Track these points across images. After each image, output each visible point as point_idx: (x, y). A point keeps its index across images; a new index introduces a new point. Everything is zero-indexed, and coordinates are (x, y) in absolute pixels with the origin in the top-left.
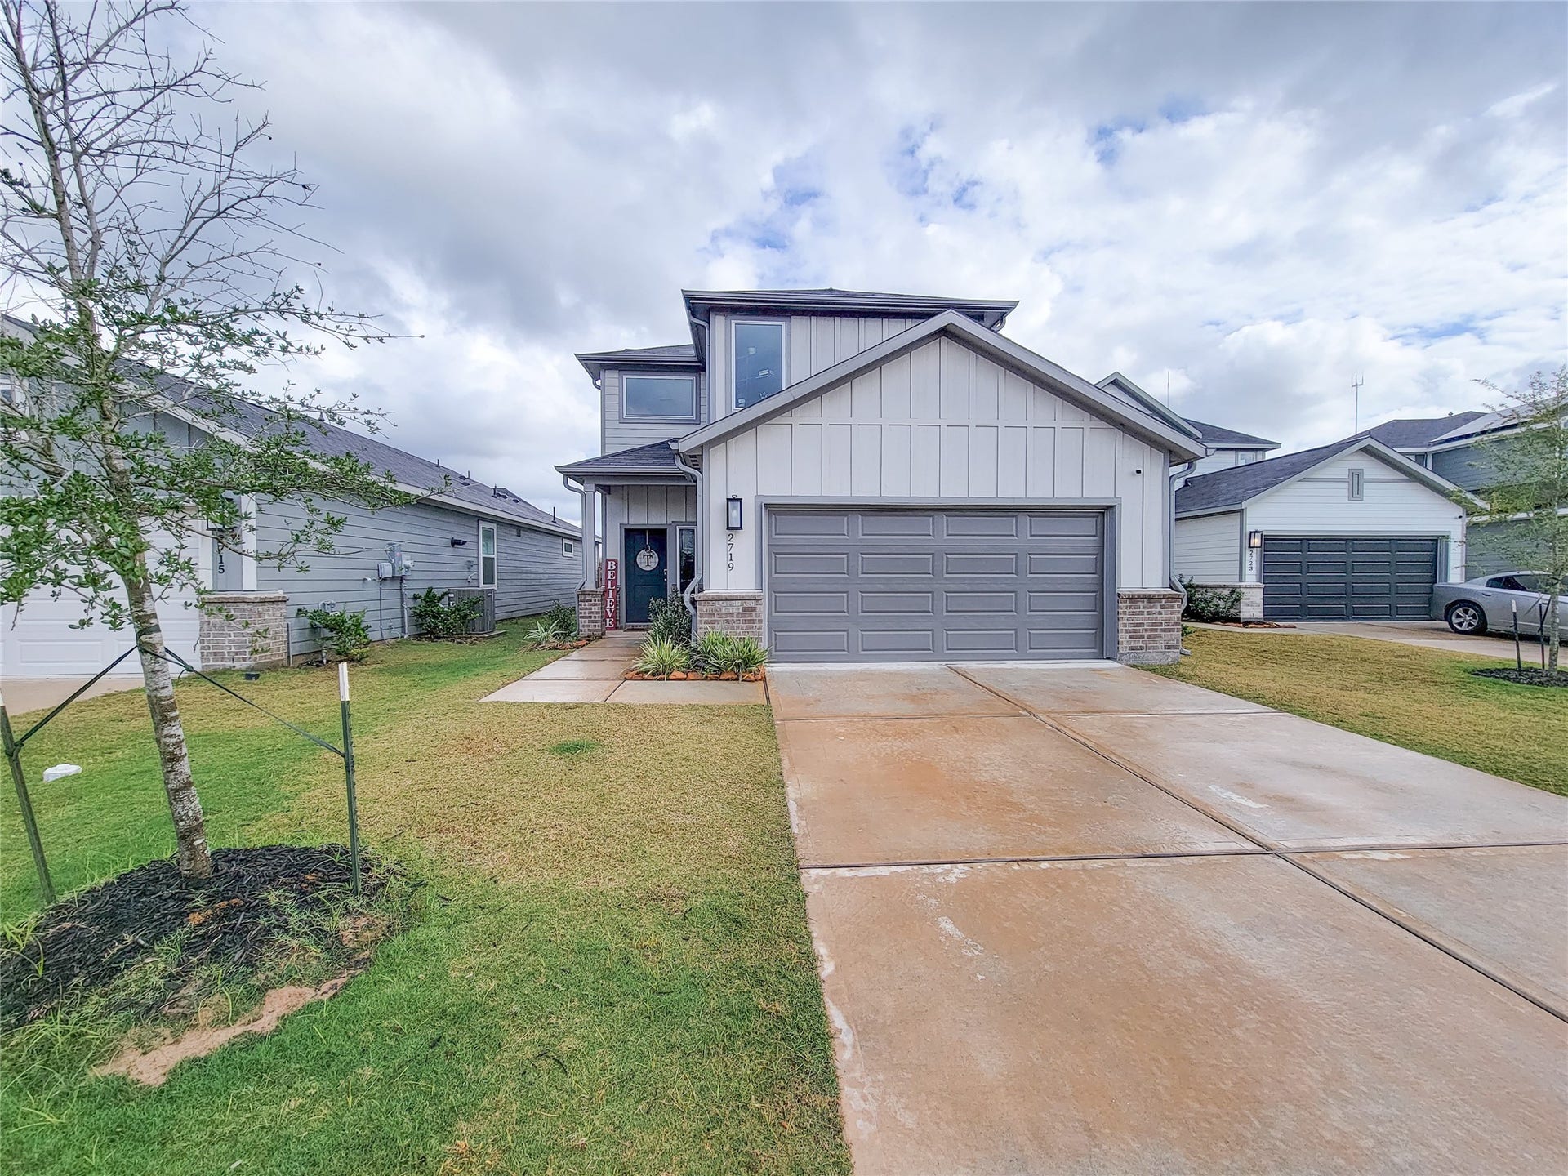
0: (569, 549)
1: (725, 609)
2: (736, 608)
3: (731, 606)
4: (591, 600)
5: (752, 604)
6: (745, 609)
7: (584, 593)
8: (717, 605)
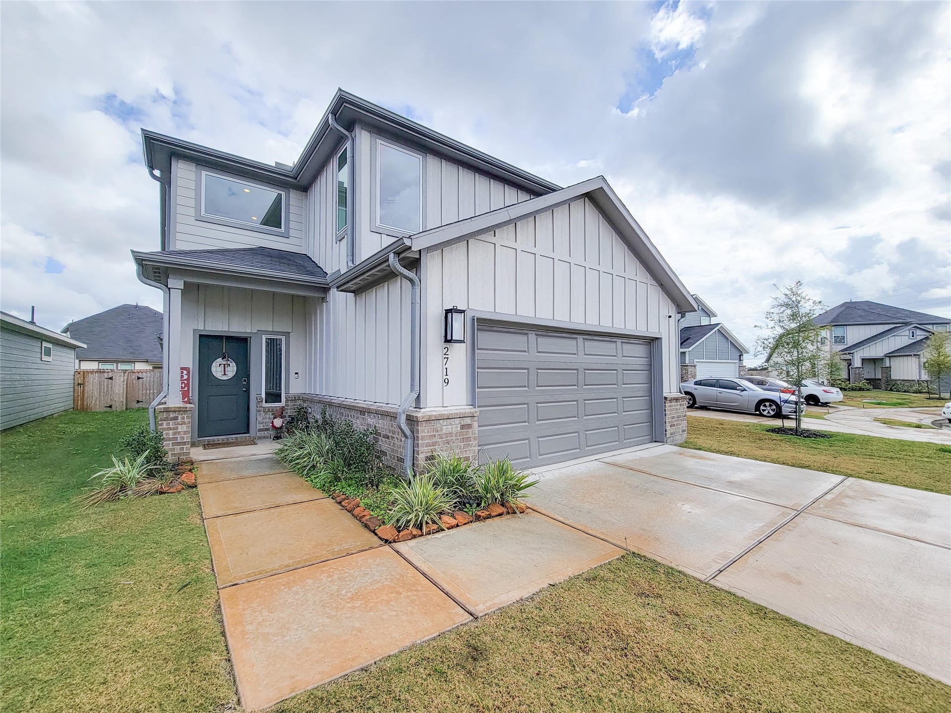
0: (48, 352)
1: (447, 428)
2: (454, 427)
3: (451, 424)
4: (176, 418)
5: (468, 421)
6: (463, 427)
7: (167, 410)
8: (438, 425)
